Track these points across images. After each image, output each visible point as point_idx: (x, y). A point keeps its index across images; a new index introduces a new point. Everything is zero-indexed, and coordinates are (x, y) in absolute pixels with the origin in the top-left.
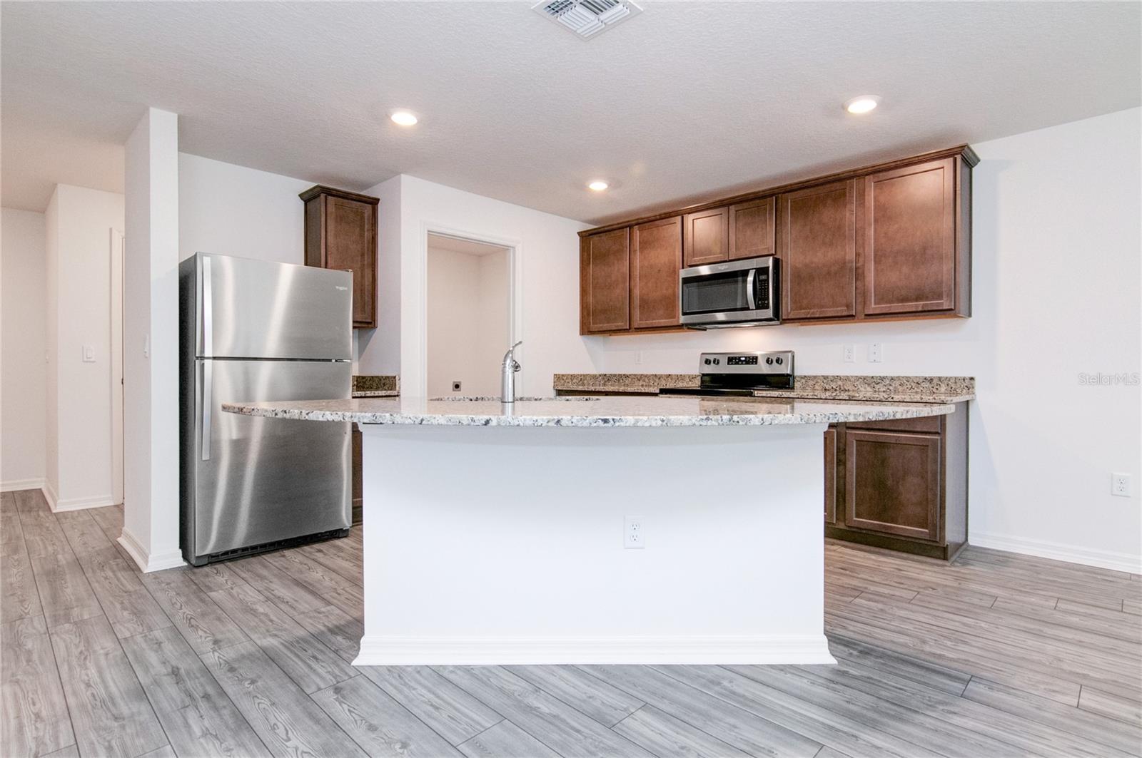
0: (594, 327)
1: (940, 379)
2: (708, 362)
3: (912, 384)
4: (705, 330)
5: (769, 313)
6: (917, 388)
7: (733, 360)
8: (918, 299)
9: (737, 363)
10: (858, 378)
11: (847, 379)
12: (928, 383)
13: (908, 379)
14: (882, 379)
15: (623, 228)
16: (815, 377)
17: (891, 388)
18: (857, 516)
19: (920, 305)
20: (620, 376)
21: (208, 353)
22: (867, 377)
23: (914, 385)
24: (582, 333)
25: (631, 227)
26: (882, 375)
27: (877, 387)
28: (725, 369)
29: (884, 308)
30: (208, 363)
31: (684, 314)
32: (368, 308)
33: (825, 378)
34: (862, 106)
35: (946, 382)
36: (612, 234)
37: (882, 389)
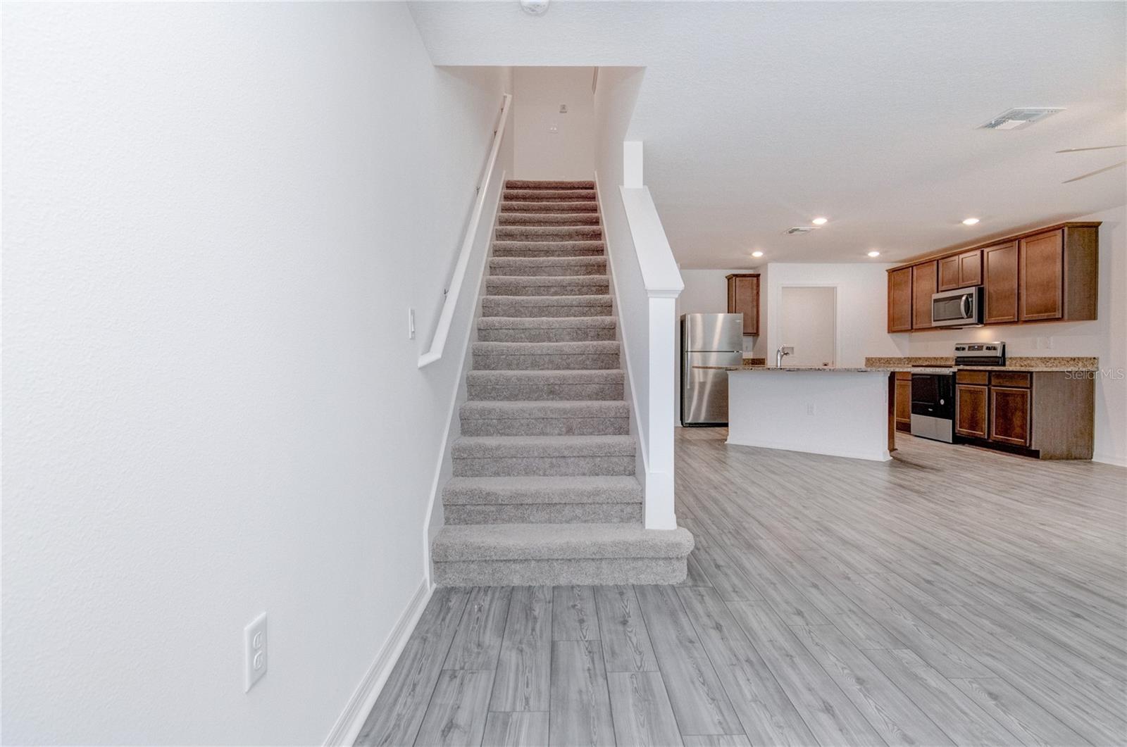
0: (893, 329)
1: (1079, 358)
2: (957, 349)
4: (961, 328)
5: (974, 319)
7: (971, 348)
8: (1046, 312)
9: (973, 350)
10: (1038, 358)
11: (1033, 359)
13: (1063, 359)
15: (908, 268)
16: (1016, 358)
18: (996, 434)
19: (1045, 315)
20: (916, 358)
21: (689, 350)
24: (889, 332)
25: (912, 267)
26: (1050, 356)
28: (967, 353)
29: (1030, 317)
30: (689, 353)
31: (934, 321)
32: (755, 326)
33: (1021, 358)
34: (971, 222)
36: (904, 271)
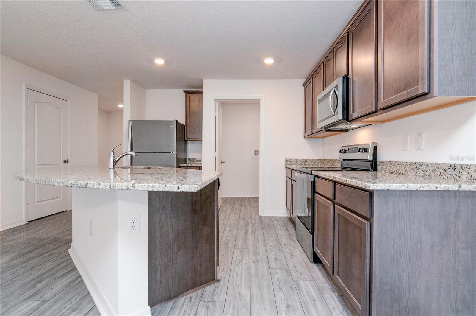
3: (441, 171)
6: (445, 174)
12: (453, 170)
14: (421, 165)
17: (427, 173)
22: (412, 163)
23: (442, 171)
27: (418, 172)
35: (467, 170)
37: (421, 175)
